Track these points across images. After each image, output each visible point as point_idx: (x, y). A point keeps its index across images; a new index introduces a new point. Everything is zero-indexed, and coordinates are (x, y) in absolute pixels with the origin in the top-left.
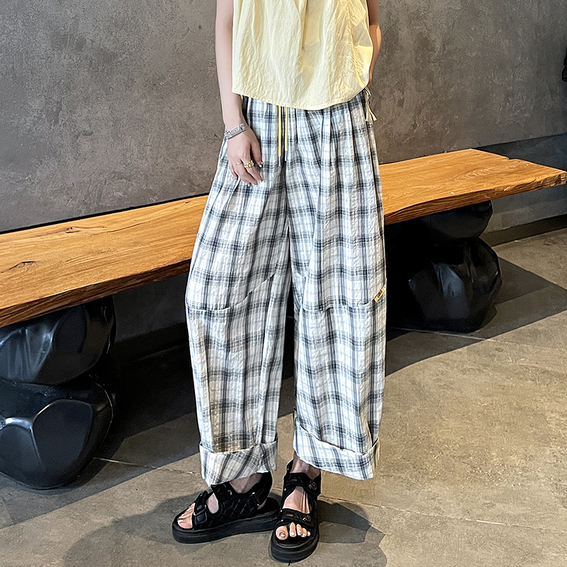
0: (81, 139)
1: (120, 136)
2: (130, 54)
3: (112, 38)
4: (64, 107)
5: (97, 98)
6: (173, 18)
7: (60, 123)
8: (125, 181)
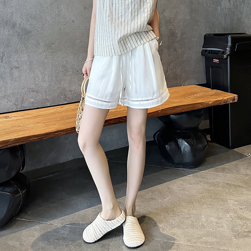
0: (14, 70)
1: (32, 69)
2: (38, 31)
3: (29, 23)
4: (6, 54)
5: (22, 51)
6: (59, 16)
7: (4, 62)
8: (35, 93)
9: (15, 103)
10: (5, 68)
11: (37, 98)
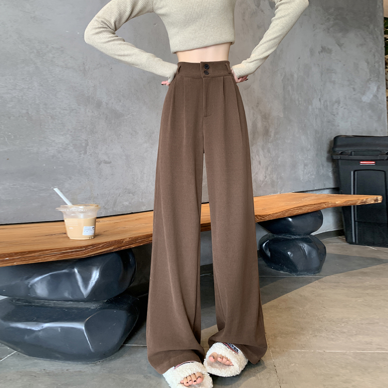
0: (103, 165)
4: (90, 144)
7: (88, 153)
8: (131, 195)
9: (104, 206)
10: (89, 162)
11: (133, 201)
